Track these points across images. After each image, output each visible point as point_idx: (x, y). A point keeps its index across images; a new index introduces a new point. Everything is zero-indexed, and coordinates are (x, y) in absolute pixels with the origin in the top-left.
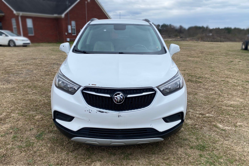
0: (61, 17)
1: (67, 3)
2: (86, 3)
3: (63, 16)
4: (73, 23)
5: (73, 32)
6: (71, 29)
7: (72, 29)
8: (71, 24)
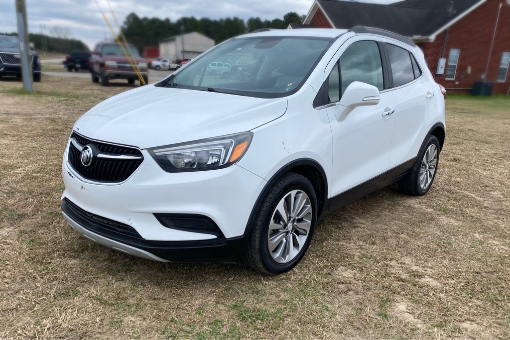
0: (429, 39)
1: (450, 10)
2: (501, 6)
3: (432, 37)
4: (454, 54)
5: (448, 73)
6: (444, 67)
7: (447, 66)
8: (447, 56)
